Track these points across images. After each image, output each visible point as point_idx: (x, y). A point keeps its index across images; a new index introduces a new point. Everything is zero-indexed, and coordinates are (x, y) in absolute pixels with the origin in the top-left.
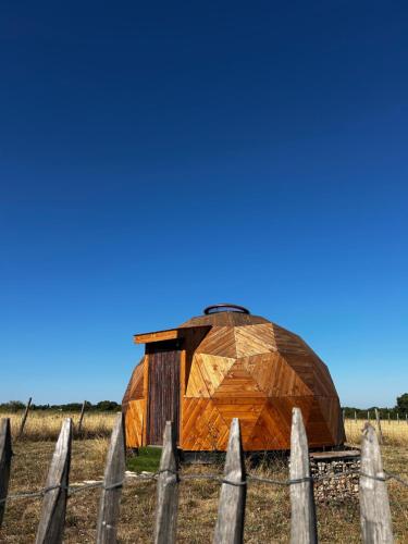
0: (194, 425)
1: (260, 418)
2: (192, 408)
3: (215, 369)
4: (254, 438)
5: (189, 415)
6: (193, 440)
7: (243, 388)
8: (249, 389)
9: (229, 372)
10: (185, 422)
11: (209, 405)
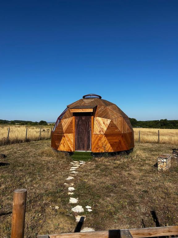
0: (97, 143)
1: (120, 140)
2: (97, 138)
3: (104, 123)
4: (118, 147)
5: (95, 140)
6: (97, 149)
7: (114, 130)
8: (116, 130)
9: (109, 124)
10: (94, 142)
11: (103, 137)
